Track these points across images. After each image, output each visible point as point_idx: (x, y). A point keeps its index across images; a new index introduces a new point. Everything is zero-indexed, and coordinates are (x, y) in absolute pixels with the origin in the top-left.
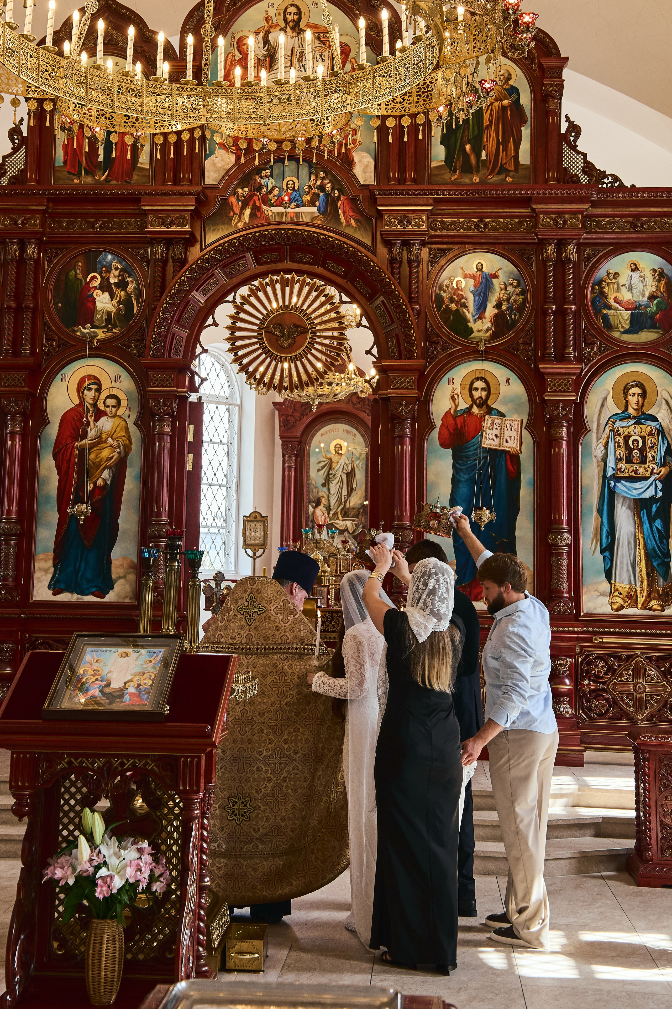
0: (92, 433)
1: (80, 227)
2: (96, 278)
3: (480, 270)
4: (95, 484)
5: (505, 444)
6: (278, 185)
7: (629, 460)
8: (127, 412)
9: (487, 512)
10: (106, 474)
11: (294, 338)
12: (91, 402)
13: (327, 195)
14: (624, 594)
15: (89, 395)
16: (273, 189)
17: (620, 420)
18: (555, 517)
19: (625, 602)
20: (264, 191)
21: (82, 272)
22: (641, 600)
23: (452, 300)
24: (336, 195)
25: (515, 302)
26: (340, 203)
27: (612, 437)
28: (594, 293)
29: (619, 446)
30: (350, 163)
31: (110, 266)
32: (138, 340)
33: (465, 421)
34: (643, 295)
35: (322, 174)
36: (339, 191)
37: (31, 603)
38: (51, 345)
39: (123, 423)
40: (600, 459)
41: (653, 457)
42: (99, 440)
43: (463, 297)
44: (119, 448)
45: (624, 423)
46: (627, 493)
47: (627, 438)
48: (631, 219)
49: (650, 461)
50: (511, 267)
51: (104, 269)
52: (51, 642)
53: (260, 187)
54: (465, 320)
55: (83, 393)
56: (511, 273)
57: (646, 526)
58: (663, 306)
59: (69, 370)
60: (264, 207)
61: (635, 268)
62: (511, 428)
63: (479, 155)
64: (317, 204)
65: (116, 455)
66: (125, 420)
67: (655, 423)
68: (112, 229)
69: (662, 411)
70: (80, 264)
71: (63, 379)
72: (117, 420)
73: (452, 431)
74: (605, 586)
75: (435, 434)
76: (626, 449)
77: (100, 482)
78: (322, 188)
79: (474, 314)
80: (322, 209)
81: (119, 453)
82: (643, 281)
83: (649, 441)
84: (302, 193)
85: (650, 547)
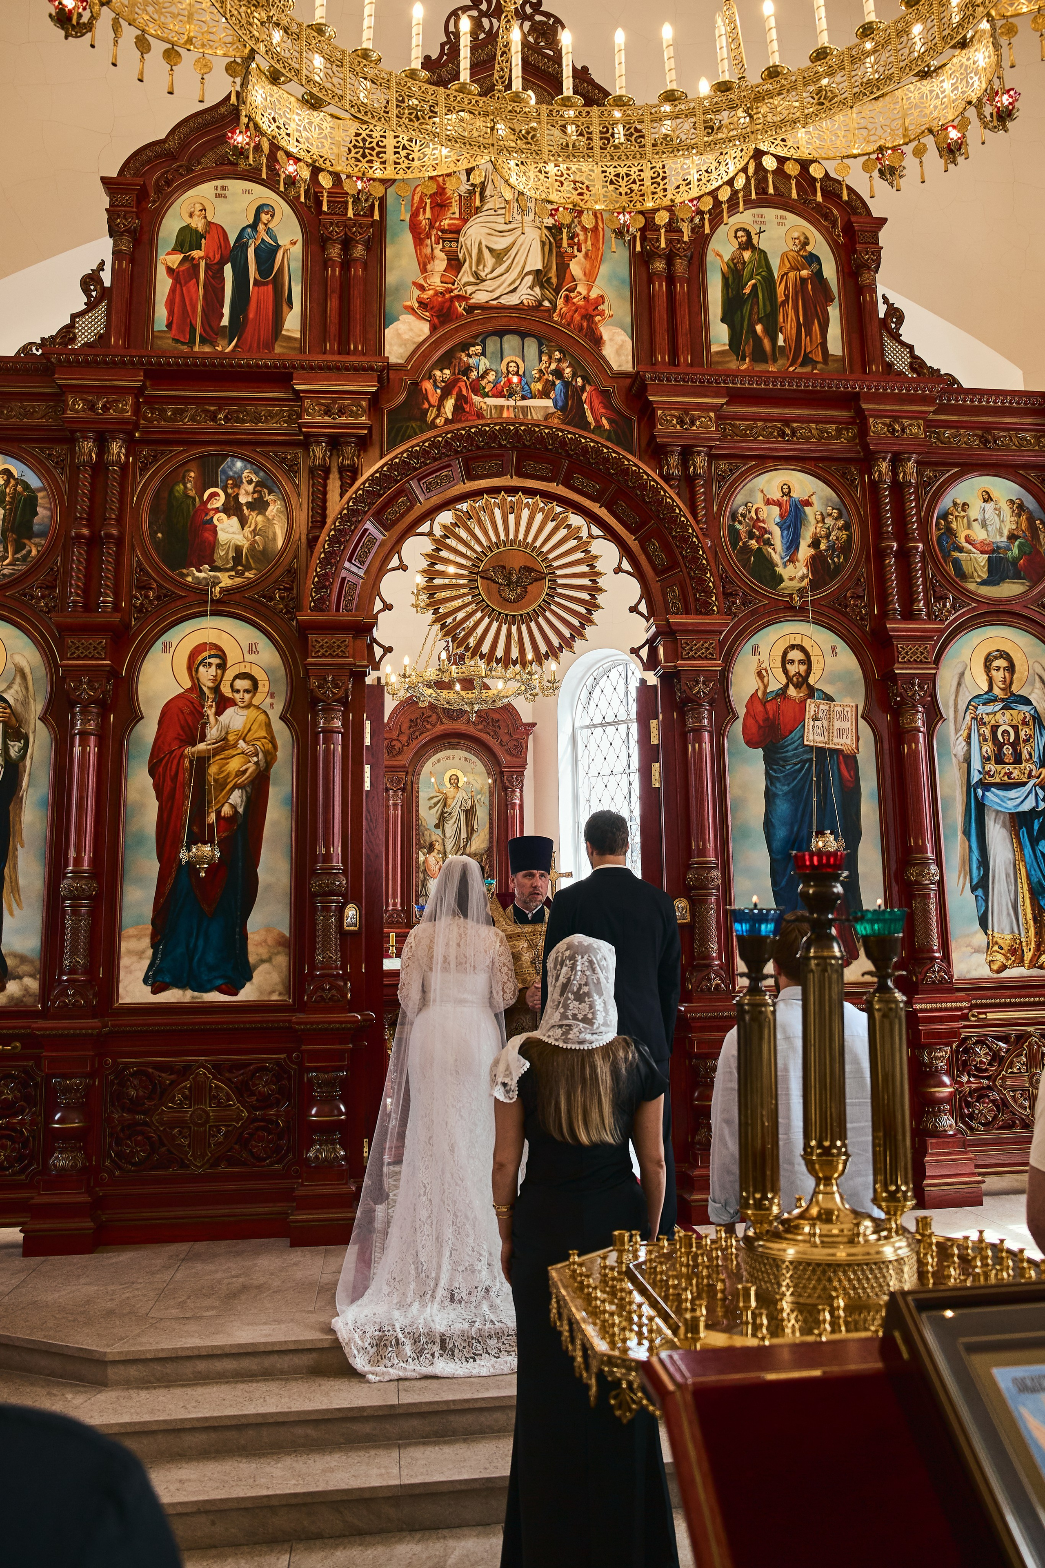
0: (212, 733)
1: (193, 419)
2: (218, 495)
3: (788, 494)
4: (218, 813)
5: (836, 740)
6: (494, 368)
7: (999, 760)
8: (268, 700)
9: (832, 838)
10: (236, 797)
11: (525, 587)
12: (211, 684)
13: (567, 384)
14: (1006, 948)
15: (207, 675)
16: (486, 372)
17: (984, 704)
18: (916, 843)
19: (1007, 959)
20: (474, 375)
21: (195, 486)
22: (1028, 956)
23: (751, 536)
24: (580, 384)
25: (837, 539)
26: (585, 395)
27: (974, 727)
28: (939, 529)
29: (985, 740)
30: (598, 341)
31: (240, 477)
32: (286, 589)
33: (779, 707)
34: (1001, 534)
35: (557, 355)
36: (583, 378)
37: (117, 1009)
38: (147, 597)
39: (262, 717)
40: (961, 759)
41: (1030, 754)
42: (224, 745)
43: (766, 531)
44: (257, 755)
45: (989, 708)
46: (1000, 805)
47: (995, 728)
48: (979, 432)
49: (1027, 760)
50: (829, 491)
51: (230, 482)
52: (150, 1070)
53: (466, 371)
54: (772, 565)
55: (197, 671)
56: (829, 500)
57: (1028, 850)
58: (1027, 550)
59: (174, 635)
60: (474, 397)
61: (988, 498)
62: (842, 717)
63: (774, 340)
64: (552, 395)
65: (251, 767)
66: (265, 712)
67: (1029, 708)
68: (243, 421)
69: (1036, 691)
70: (192, 474)
71: (165, 650)
72: (252, 713)
73: (761, 723)
74: (980, 939)
75: (738, 726)
76: (994, 744)
77: (226, 810)
78: (558, 373)
79: (783, 555)
80: (560, 404)
81: (257, 763)
82: (999, 515)
83: (1023, 732)
84: (529, 380)
85: (1035, 880)
